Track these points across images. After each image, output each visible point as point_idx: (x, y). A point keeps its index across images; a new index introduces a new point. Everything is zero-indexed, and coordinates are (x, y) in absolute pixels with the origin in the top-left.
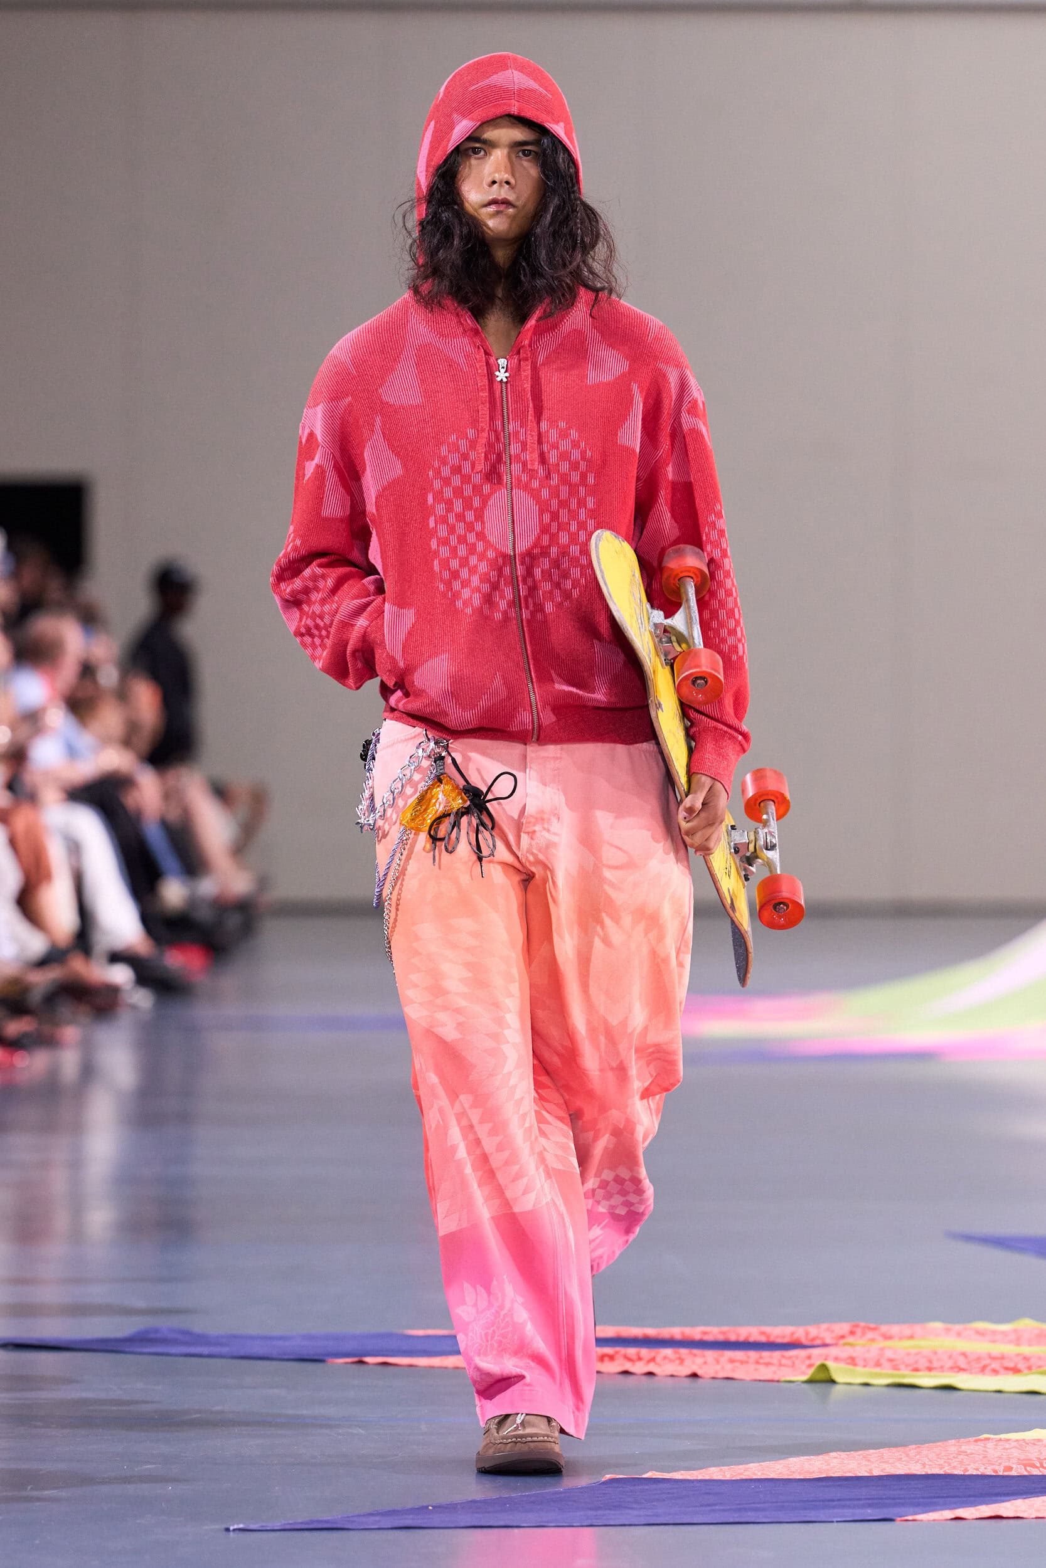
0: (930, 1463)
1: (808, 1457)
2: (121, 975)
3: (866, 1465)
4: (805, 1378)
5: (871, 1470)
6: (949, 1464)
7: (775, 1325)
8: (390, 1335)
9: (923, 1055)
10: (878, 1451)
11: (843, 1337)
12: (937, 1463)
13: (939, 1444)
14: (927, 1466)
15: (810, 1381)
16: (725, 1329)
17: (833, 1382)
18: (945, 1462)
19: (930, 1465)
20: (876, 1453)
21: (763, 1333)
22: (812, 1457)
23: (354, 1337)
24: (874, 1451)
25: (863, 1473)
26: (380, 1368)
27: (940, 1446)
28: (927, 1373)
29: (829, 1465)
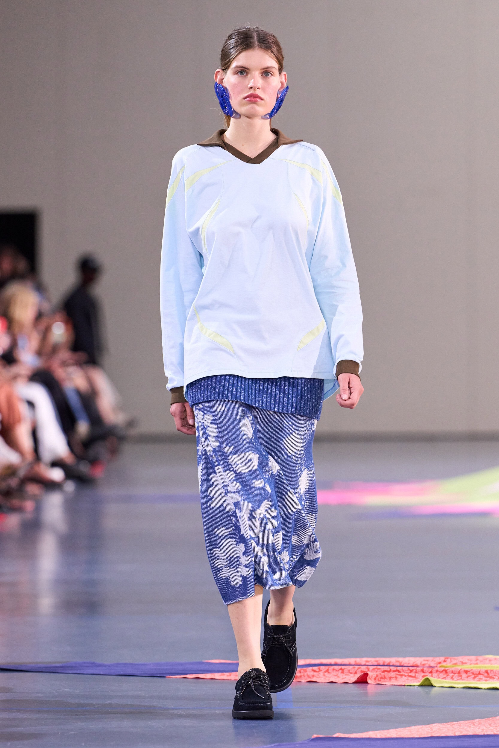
0: (486, 729)
1: (421, 726)
2: (57, 475)
3: (453, 730)
4: (418, 684)
5: (455, 733)
6: (496, 729)
7: (404, 657)
8: (201, 663)
9: (484, 514)
10: (458, 722)
11: (440, 663)
12: (490, 729)
13: (490, 718)
14: (484, 731)
15: (421, 686)
16: (378, 659)
17: (432, 686)
18: (494, 728)
19: (486, 730)
20: (457, 724)
21: (398, 661)
22: (423, 726)
23: (181, 664)
24: (456, 723)
25: (451, 734)
26: (195, 680)
27: (491, 720)
28: (485, 682)
29: (432, 730)
